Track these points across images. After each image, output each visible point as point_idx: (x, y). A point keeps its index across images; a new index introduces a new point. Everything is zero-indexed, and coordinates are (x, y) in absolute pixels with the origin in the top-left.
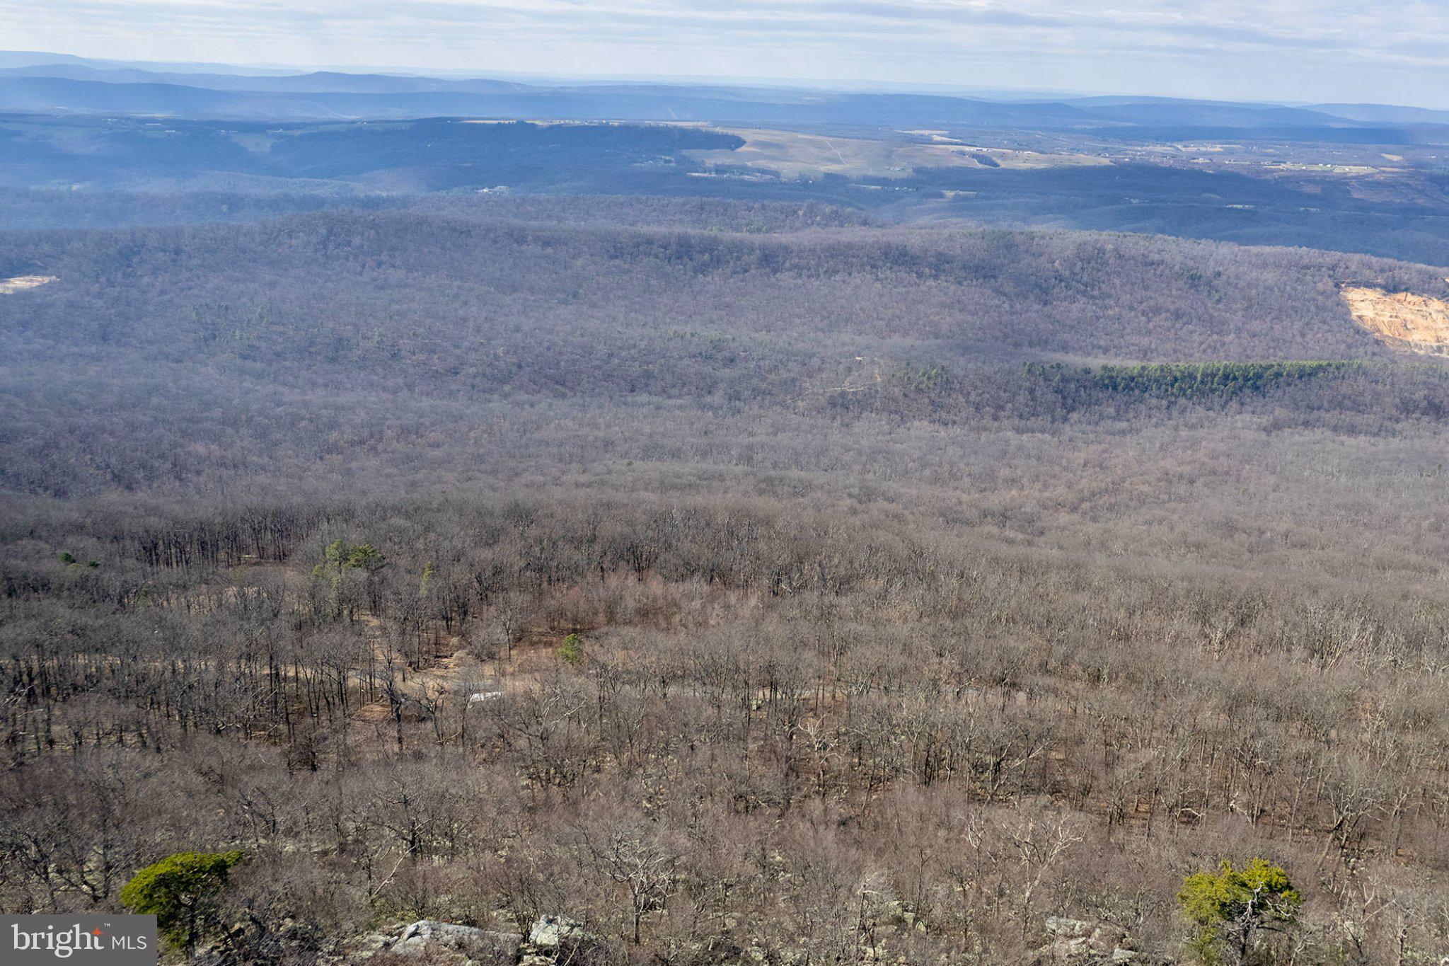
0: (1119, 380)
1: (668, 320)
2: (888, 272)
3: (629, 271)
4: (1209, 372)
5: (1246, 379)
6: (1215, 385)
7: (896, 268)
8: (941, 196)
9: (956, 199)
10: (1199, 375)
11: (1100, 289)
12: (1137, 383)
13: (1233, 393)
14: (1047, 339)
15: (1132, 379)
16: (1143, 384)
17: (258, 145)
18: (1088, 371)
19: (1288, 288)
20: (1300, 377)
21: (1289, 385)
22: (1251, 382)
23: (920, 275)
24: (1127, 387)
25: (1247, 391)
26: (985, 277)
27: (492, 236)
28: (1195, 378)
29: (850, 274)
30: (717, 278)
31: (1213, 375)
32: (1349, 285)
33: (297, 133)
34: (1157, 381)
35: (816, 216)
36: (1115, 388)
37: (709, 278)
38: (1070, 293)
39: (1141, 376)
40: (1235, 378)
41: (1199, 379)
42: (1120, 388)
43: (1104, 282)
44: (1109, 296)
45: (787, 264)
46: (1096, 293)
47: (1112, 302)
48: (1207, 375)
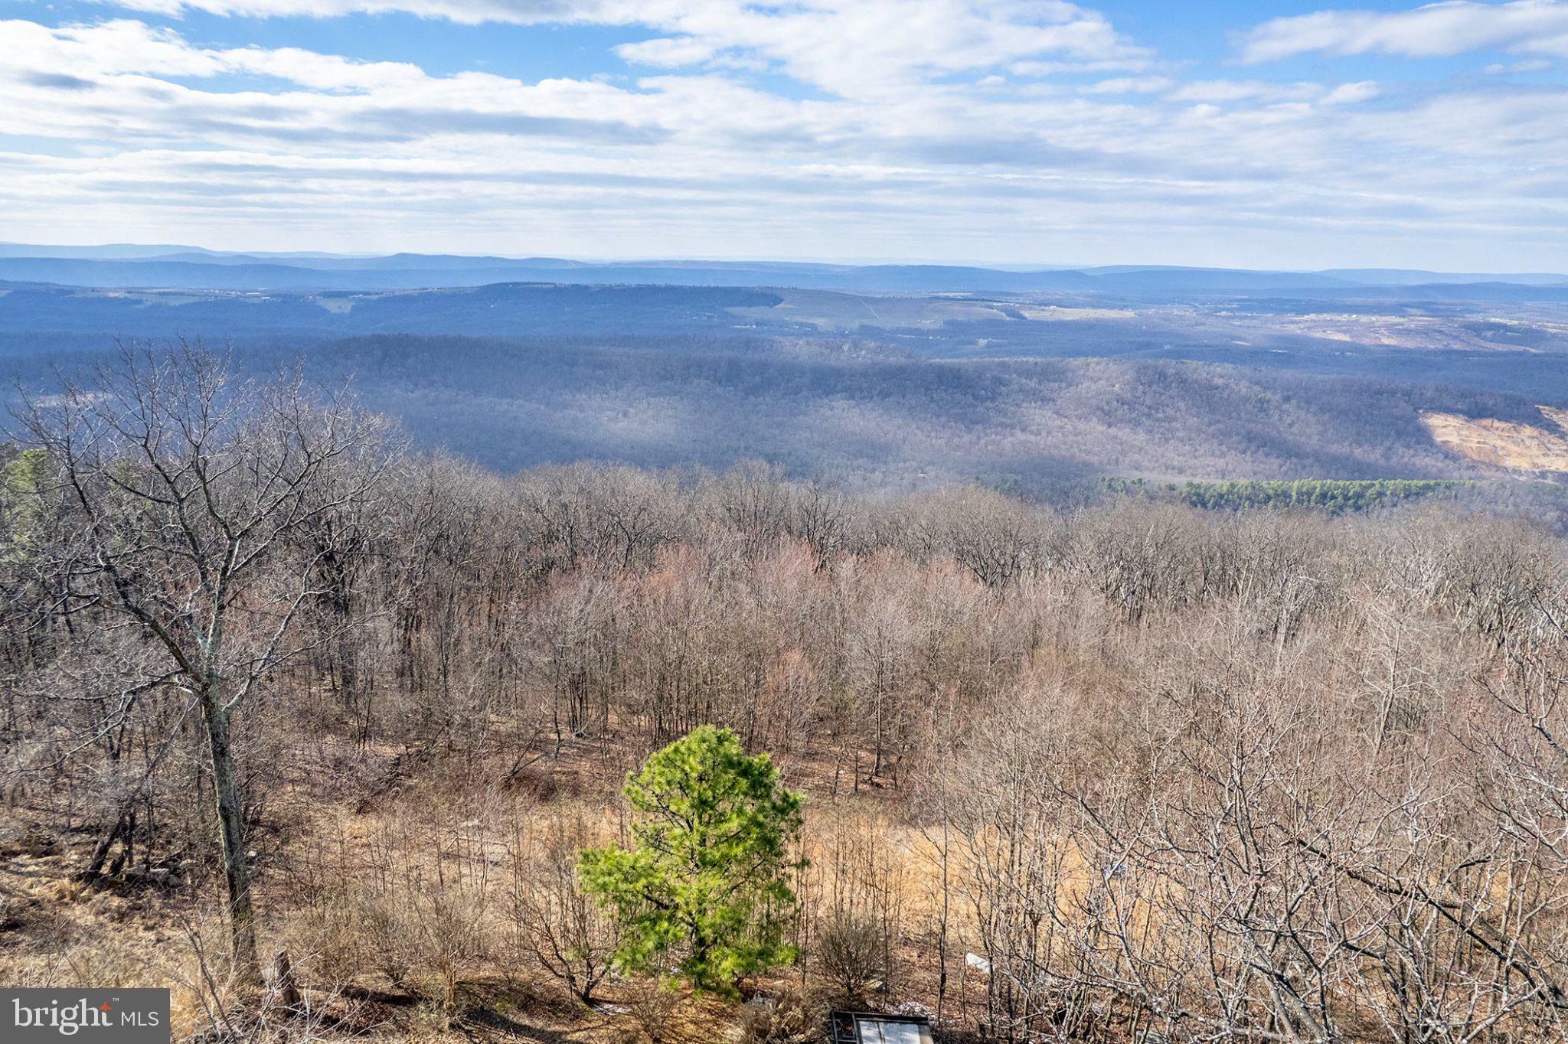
0: (1207, 496)
1: (720, 437)
2: (943, 394)
3: (679, 392)
4: (1304, 490)
5: (1347, 498)
6: (1312, 503)
7: (950, 390)
8: (974, 343)
9: (988, 345)
10: (1294, 494)
11: (1164, 412)
12: (1227, 501)
13: (1333, 513)
14: (1117, 459)
15: (1221, 496)
16: (1234, 502)
17: (339, 307)
18: (1172, 488)
19: (1364, 413)
20: (1407, 497)
21: (1395, 505)
22: (1352, 501)
23: (976, 397)
24: (1216, 504)
25: (1349, 511)
26: (1043, 401)
27: (543, 359)
28: (1290, 496)
29: (904, 397)
30: (768, 399)
31: (1309, 494)
32: (1426, 410)
33: (375, 297)
34: (1248, 498)
35: (861, 349)
36: (1204, 505)
37: (761, 399)
38: (1134, 415)
39: (1229, 492)
40: (1333, 497)
41: (1294, 497)
42: (1210, 505)
43: (1167, 406)
44: (1175, 420)
45: (839, 386)
46: (1161, 415)
47: (1179, 425)
48: (1302, 494)
